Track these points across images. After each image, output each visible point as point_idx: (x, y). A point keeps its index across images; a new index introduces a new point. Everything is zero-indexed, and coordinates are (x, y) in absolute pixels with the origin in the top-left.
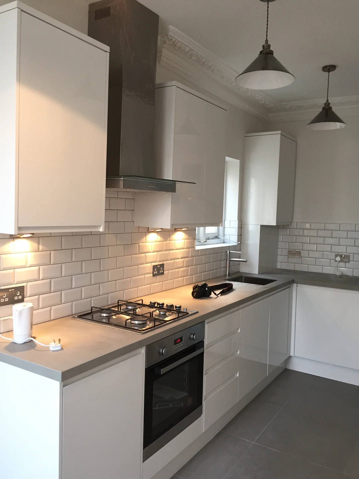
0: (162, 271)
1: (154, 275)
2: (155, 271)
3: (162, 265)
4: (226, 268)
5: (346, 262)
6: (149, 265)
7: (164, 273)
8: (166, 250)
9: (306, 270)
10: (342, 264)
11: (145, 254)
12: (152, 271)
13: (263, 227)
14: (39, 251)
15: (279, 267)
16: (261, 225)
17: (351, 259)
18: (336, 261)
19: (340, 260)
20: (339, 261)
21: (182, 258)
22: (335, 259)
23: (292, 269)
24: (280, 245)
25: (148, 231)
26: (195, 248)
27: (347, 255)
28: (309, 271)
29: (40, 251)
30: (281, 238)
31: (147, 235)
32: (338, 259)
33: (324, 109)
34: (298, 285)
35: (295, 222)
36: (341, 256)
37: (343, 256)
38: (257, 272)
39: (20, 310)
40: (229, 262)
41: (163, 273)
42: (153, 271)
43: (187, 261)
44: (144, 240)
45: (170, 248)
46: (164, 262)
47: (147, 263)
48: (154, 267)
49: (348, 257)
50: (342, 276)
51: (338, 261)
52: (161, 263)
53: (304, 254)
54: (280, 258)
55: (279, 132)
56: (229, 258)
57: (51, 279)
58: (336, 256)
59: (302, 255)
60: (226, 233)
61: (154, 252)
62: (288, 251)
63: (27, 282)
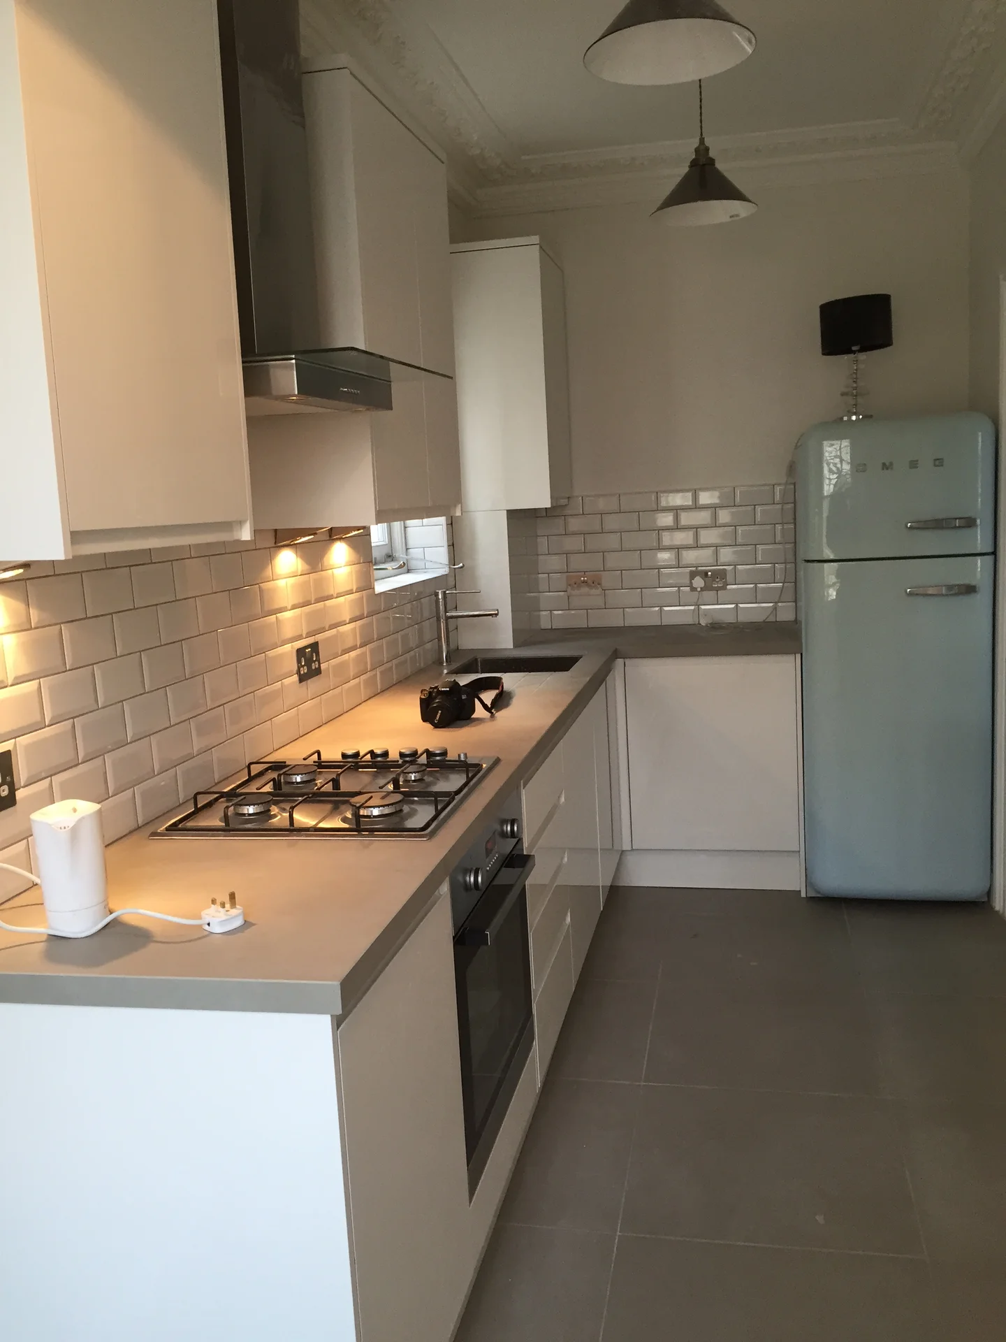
0: (317, 663)
1: (302, 679)
2: (303, 666)
3: (315, 646)
4: (439, 639)
5: (717, 589)
6: (288, 647)
7: (322, 668)
8: (318, 601)
9: (619, 623)
10: (710, 595)
11: (275, 616)
12: (295, 668)
13: (513, 515)
14: (31, 629)
15: (545, 624)
16: (509, 511)
17: (730, 578)
18: (693, 589)
19: (703, 585)
20: (701, 588)
21: (352, 620)
22: (691, 583)
23: (583, 624)
24: (544, 563)
25: (275, 543)
26: (374, 588)
27: (719, 570)
28: (626, 625)
29: (36, 628)
30: (543, 543)
31: (275, 554)
32: (699, 582)
33: (694, 164)
34: (626, 661)
35: (577, 497)
36: (705, 575)
37: (710, 573)
38: (510, 644)
39: (71, 826)
40: (444, 622)
41: (318, 672)
42: (298, 667)
43: (362, 627)
44: (268, 572)
45: (326, 594)
46: (318, 638)
47: (284, 643)
48: (300, 652)
49: (721, 575)
50: (715, 626)
51: (699, 589)
52: (310, 640)
53: (608, 579)
54: (546, 600)
55: (535, 239)
56: (446, 612)
57: (73, 718)
58: (693, 575)
59: (605, 583)
60: (411, 543)
61: (294, 607)
62: (567, 577)
63: (15, 738)
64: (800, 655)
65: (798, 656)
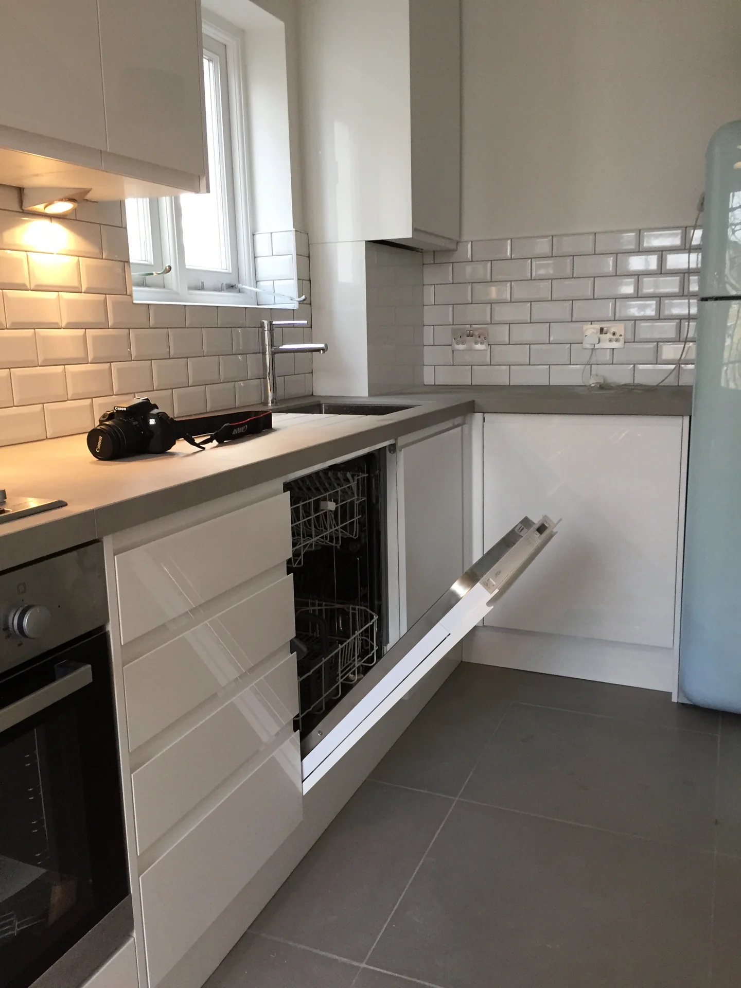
9: (505, 379)
10: (602, 353)
13: (373, 246)
15: (429, 377)
16: (367, 241)
17: (628, 336)
18: (586, 347)
23: (467, 378)
24: (430, 315)
26: (131, 295)
28: (511, 384)
30: (429, 295)
34: (487, 416)
35: (466, 241)
38: (365, 393)
50: (604, 387)
53: (496, 334)
54: (429, 355)
56: (272, 345)
59: (492, 339)
60: (261, 274)
62: (453, 329)
64: (688, 418)
65: (687, 419)
